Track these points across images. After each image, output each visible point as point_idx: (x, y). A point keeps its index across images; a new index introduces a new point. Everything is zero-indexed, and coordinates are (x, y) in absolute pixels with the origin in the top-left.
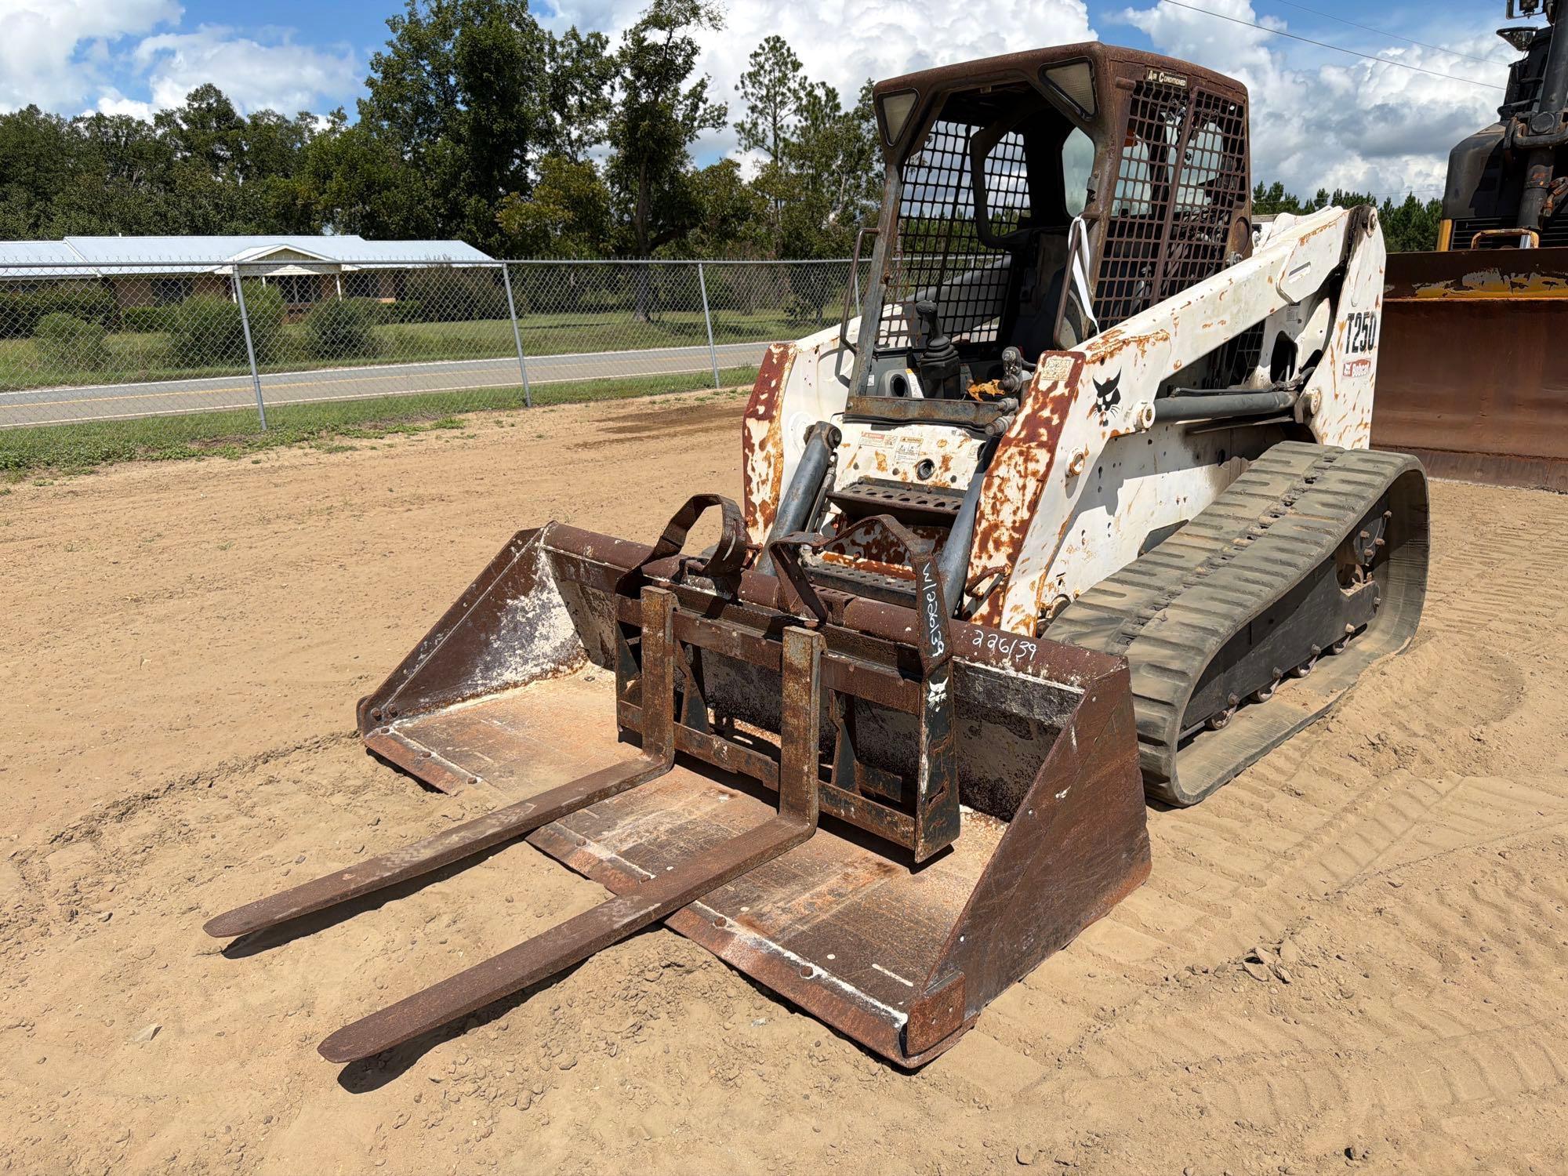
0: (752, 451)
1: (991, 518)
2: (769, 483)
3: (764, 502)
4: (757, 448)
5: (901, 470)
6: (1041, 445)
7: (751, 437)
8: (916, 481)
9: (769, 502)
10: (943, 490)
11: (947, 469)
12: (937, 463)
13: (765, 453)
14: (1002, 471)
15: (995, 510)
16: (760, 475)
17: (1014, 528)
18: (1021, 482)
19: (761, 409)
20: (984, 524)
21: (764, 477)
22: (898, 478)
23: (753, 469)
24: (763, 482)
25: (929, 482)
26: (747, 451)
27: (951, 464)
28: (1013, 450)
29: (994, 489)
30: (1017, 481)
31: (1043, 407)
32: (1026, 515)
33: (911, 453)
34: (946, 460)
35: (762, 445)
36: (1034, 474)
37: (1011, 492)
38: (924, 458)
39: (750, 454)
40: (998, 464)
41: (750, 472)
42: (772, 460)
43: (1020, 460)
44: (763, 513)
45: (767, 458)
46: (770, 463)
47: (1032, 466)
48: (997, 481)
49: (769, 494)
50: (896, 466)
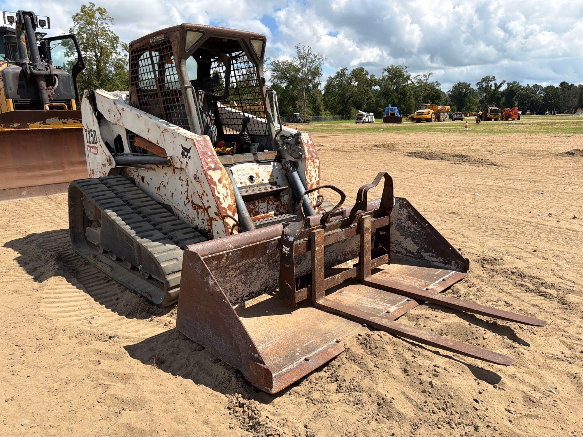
0: (216, 185)
1: (310, 183)
2: (229, 197)
3: (229, 205)
4: (217, 183)
5: (243, 182)
6: (316, 158)
7: (213, 179)
8: (251, 184)
9: (232, 204)
10: (261, 185)
11: (259, 177)
12: (255, 176)
13: (222, 184)
14: (309, 168)
15: (311, 180)
16: (223, 195)
17: (317, 184)
18: (314, 170)
19: (213, 166)
20: (309, 185)
21: (226, 195)
22: (243, 185)
23: (219, 193)
24: (226, 197)
25: (255, 183)
26: (212, 186)
27: (260, 175)
28: (310, 161)
29: (309, 174)
30: (313, 170)
31: (309, 148)
32: (318, 179)
33: (244, 175)
34: (257, 174)
35: (220, 181)
36: (317, 167)
37: (313, 173)
38: (249, 175)
39: (215, 187)
40: (308, 166)
41: (217, 195)
42: (227, 186)
43: (312, 163)
44: (230, 210)
45: (225, 186)
46: (227, 188)
47: (316, 165)
48: (309, 171)
49: (230, 201)
50: (240, 181)
